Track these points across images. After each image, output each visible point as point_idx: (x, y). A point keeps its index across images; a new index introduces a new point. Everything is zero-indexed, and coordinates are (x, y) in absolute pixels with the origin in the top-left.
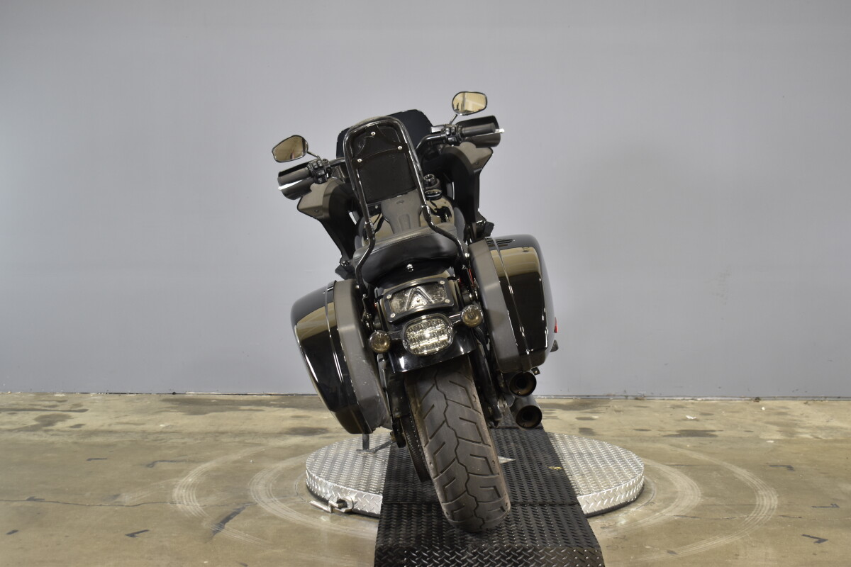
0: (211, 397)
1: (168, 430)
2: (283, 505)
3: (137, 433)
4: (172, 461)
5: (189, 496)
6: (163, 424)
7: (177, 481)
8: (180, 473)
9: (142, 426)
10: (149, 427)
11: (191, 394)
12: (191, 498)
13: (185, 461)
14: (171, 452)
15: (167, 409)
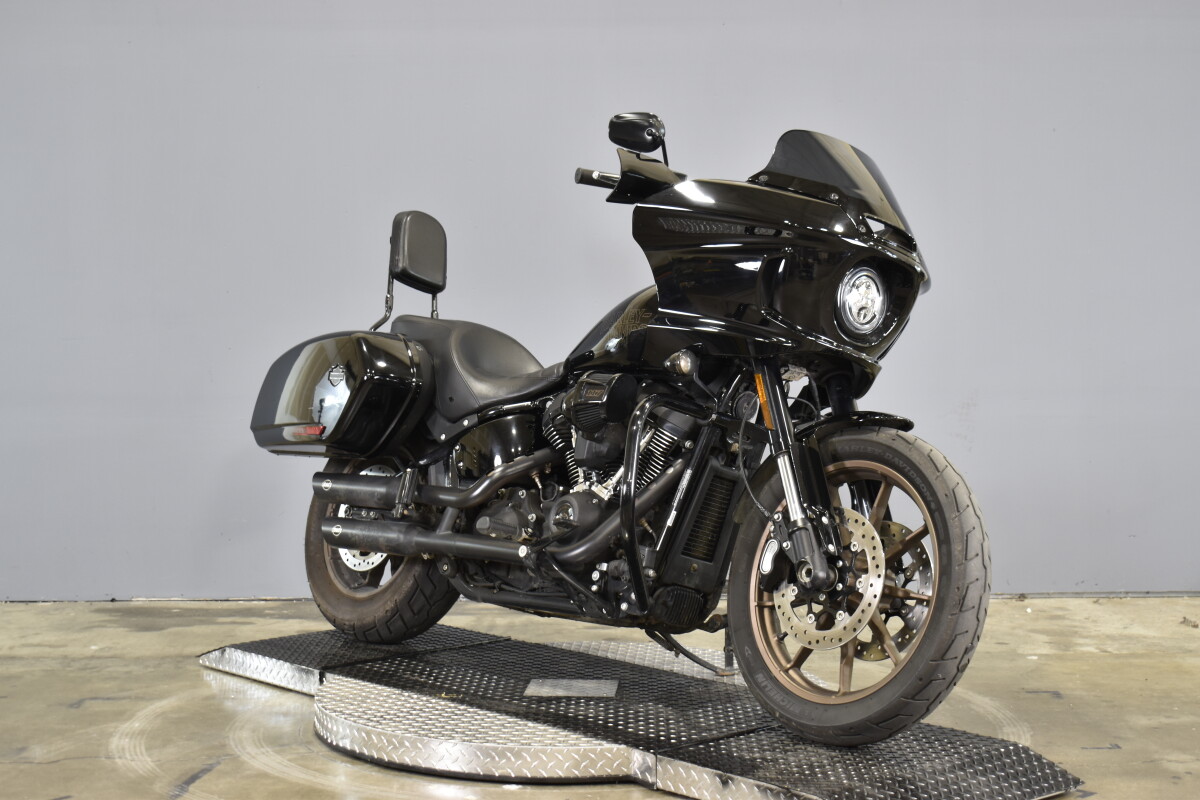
0: (172, 604)
1: (102, 654)
2: (279, 758)
3: (53, 659)
4: (108, 699)
5: (135, 747)
6: (95, 645)
7: (116, 728)
8: (121, 716)
9: (62, 649)
10: (74, 650)
11: (140, 601)
12: (138, 750)
13: (130, 698)
14: (108, 686)
15: (103, 624)
